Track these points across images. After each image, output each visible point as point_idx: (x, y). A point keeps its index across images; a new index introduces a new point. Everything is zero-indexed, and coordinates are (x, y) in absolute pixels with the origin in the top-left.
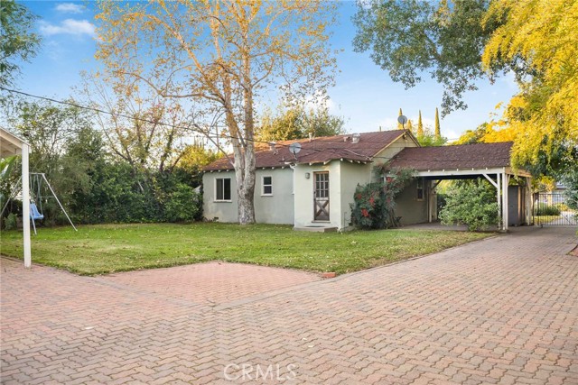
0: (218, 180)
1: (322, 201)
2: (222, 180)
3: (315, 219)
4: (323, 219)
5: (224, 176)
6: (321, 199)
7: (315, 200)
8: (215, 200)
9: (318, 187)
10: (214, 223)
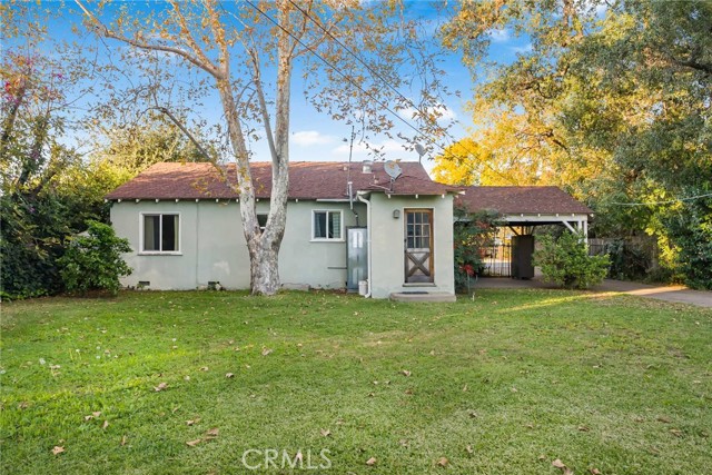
0: (146, 217)
1: (418, 253)
2: (156, 218)
3: (406, 282)
4: (418, 280)
5: (161, 210)
6: (416, 250)
7: (405, 251)
8: (141, 251)
9: (410, 233)
10: (141, 292)
